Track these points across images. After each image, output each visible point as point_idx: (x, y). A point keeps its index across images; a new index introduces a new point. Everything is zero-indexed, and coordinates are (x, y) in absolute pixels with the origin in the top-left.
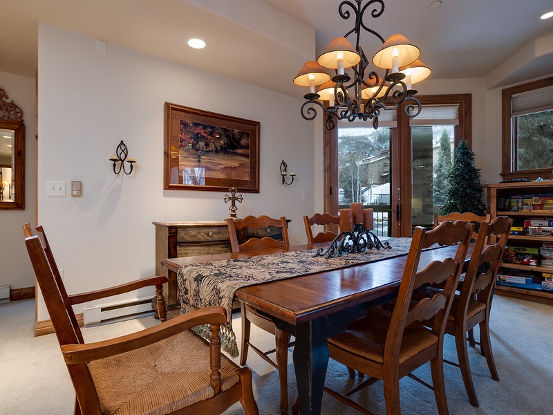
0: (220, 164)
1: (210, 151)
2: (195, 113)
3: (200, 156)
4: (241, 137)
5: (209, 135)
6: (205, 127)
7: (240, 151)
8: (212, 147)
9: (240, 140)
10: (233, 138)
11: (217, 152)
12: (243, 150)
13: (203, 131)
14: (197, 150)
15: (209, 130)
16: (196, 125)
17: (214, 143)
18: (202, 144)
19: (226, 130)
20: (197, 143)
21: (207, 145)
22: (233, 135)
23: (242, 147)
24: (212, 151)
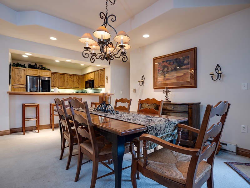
0: (174, 76)
1: (169, 71)
2: (163, 58)
3: (165, 74)
4: (184, 60)
5: (169, 64)
6: (166, 61)
7: (184, 67)
8: (170, 69)
9: (184, 61)
10: (180, 62)
11: (172, 70)
12: (186, 66)
13: (166, 63)
14: (164, 72)
15: (169, 62)
16: (163, 62)
17: (171, 67)
18: (166, 69)
19: (176, 59)
20: (164, 69)
21: (168, 69)
22: (180, 60)
23: (185, 65)
24: (170, 71)
